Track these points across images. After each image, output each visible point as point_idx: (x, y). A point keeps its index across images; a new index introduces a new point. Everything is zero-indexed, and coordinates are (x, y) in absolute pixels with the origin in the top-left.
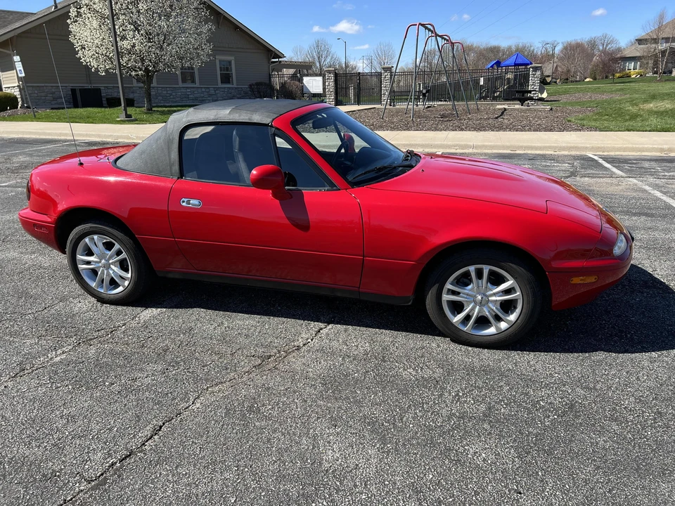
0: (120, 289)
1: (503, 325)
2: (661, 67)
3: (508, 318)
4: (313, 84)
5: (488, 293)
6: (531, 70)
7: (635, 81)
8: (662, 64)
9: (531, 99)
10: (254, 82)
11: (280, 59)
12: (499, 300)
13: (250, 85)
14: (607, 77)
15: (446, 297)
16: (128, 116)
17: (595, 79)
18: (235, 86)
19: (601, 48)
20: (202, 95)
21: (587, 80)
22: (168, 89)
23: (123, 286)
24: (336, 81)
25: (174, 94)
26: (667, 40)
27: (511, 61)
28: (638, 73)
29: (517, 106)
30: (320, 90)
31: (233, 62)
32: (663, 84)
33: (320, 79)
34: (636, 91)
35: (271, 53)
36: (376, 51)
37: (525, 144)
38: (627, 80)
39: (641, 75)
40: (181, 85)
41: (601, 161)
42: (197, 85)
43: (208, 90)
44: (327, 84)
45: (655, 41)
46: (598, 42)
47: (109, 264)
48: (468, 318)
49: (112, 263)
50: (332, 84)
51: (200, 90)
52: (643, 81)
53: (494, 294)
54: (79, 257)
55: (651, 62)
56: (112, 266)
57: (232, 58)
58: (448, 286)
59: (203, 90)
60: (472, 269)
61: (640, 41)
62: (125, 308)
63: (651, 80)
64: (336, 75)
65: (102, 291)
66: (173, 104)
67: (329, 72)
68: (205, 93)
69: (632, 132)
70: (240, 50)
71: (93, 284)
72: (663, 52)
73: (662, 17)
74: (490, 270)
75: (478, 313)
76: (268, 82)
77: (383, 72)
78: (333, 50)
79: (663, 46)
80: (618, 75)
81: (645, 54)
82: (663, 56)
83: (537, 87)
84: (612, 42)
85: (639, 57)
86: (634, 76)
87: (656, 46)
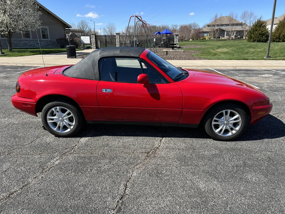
0: (69, 130)
1: (234, 132)
2: (217, 36)
3: (236, 129)
4: (86, 40)
5: (229, 120)
6: (175, 36)
8: (217, 34)
9: (176, 47)
10: (59, 38)
11: (70, 28)
12: (232, 123)
13: (57, 40)
14: (197, 39)
15: (213, 123)
16: (3, 53)
17: (193, 40)
18: (49, 39)
19: (193, 28)
20: (34, 44)
21: (190, 40)
22: (17, 41)
23: (70, 129)
24: (96, 38)
25: (20, 43)
26: (218, 25)
27: (164, 32)
28: (209, 38)
29: (171, 50)
30: (89, 42)
31: (48, 29)
32: (217, 42)
33: (89, 37)
34: (209, 45)
35: (65, 26)
36: (107, 26)
37: (185, 65)
38: (205, 40)
39: (210, 39)
40: (23, 39)
41: (215, 71)
42: (31, 39)
43: (36, 41)
44: (92, 39)
45: (214, 26)
46: (192, 26)
47: (64, 120)
48: (221, 130)
49: (65, 119)
50: (94, 40)
51: (32, 41)
52: (210, 41)
53: (231, 121)
54: (48, 117)
55: (212, 34)
56: (65, 120)
57: (47, 27)
58: (215, 118)
59: (34, 41)
60: (224, 111)
61: (208, 26)
62: (71, 138)
63: (213, 40)
64: (96, 36)
65: (59, 132)
66: (20, 48)
67: (93, 34)
68: (35, 43)
69: (220, 60)
70: (50, 24)
71: (55, 129)
72: (217, 30)
73: (216, 17)
74: (231, 111)
75: (225, 128)
76: (65, 38)
77: (116, 35)
78: (89, 25)
79: (217, 28)
80: (201, 38)
81: (211, 31)
82: (217, 31)
83: (177, 43)
84: (197, 26)
85: (208, 32)
86: (207, 39)
87: (214, 28)
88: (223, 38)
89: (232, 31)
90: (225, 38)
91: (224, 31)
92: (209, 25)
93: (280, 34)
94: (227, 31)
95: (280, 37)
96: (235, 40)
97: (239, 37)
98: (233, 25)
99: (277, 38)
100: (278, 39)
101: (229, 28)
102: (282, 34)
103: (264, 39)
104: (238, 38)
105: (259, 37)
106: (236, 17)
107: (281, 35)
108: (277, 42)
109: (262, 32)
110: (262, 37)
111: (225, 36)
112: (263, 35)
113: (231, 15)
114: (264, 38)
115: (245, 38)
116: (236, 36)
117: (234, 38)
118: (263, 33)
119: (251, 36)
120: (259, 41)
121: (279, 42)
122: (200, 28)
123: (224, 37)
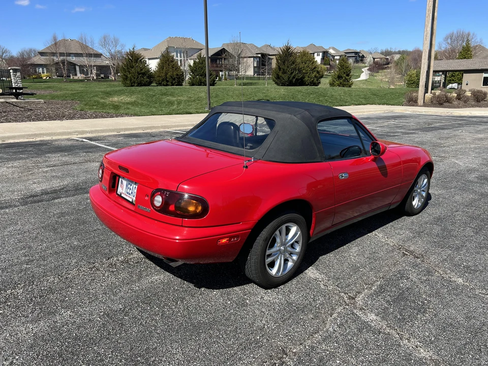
6: (11, 71)
7: (45, 81)
26: (62, 54)
28: (47, 76)
32: (66, 84)
38: (40, 80)
39: (50, 78)
45: (53, 54)
55: (54, 70)
61: (42, 54)
63: (54, 81)
72: (63, 62)
73: (55, 39)
79: (61, 58)
81: (48, 63)
82: (64, 65)
83: (20, 85)
84: (6, 51)
85: (45, 65)
86: (45, 78)
87: (55, 58)
88: (76, 78)
89: (91, 66)
90: (80, 78)
91: (74, 65)
92: (44, 53)
93: (166, 74)
94: (80, 66)
95: (167, 78)
96: (99, 81)
97: (102, 76)
98: (90, 55)
99: (163, 80)
100: (165, 81)
101: (84, 61)
102: (169, 74)
103: (147, 81)
104: (102, 78)
105: (138, 77)
106: (92, 42)
107: (168, 76)
108: (164, 85)
109: (141, 70)
110: (143, 77)
111: (79, 75)
112: (144, 74)
113: (83, 38)
114: (146, 79)
115: (115, 79)
116: (97, 75)
117: (95, 78)
118: (143, 71)
119: (127, 76)
120: (140, 84)
121: (167, 85)
122: (12, 57)
123: (76, 75)
